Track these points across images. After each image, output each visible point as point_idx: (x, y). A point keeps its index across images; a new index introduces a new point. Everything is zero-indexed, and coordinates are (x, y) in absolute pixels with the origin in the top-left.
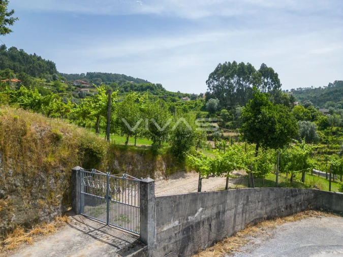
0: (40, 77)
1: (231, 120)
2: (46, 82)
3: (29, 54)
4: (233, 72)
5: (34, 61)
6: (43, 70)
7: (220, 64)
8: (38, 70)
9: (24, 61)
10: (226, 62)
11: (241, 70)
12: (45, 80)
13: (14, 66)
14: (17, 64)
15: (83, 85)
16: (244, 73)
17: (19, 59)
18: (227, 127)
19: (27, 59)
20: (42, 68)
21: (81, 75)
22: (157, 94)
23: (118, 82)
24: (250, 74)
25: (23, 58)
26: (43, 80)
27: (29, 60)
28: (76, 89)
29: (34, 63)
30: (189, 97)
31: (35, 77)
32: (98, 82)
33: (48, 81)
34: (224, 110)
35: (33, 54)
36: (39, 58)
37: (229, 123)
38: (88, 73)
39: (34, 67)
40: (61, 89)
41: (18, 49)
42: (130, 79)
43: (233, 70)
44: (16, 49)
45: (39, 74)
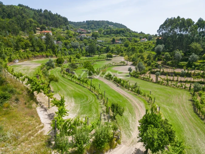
0: (60, 28)
1: (172, 59)
2: (63, 31)
3: (54, 14)
4: (176, 26)
5: (56, 18)
6: (62, 24)
7: (168, 18)
8: (59, 23)
9: (51, 18)
10: (172, 18)
11: (182, 24)
12: (62, 30)
13: (46, 22)
14: (48, 20)
15: (83, 32)
16: (185, 27)
17: (49, 18)
18: (168, 64)
19: (53, 17)
20: (61, 22)
21: (83, 22)
22: (126, 36)
23: (103, 26)
24: (188, 27)
25: (51, 16)
26: (61, 30)
27: (54, 18)
28: (78, 34)
29: (56, 20)
30: (147, 38)
31: (57, 28)
32: (92, 27)
33: (64, 31)
34: (167, 53)
35: (56, 14)
36: (59, 16)
37: (169, 62)
38: (86, 21)
39: (56, 22)
40: (70, 35)
41: (48, 11)
42: (111, 23)
43: (176, 24)
44: (47, 10)
45: (59, 25)
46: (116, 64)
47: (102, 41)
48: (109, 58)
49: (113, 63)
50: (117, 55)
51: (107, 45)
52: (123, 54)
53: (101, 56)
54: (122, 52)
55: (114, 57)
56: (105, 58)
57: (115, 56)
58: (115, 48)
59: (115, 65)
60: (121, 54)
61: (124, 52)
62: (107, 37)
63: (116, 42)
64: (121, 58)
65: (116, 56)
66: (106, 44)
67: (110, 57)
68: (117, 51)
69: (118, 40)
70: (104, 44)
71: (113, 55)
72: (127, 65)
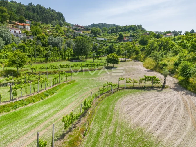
35: (49, 8)
36: (53, 11)
44: (40, 5)
46: (128, 85)
47: (104, 39)
48: (111, 65)
49: (120, 80)
50: (128, 58)
51: (111, 44)
52: (139, 57)
53: (97, 60)
54: (137, 53)
55: (122, 61)
56: (102, 64)
57: (123, 59)
58: (122, 47)
59: (127, 88)
60: (134, 56)
61: (140, 52)
62: (112, 35)
63: (124, 40)
64: (137, 65)
65: (125, 61)
66: (109, 42)
67: (113, 63)
68: (128, 52)
69: (128, 37)
70: (107, 43)
71: (120, 59)
72: (163, 87)
